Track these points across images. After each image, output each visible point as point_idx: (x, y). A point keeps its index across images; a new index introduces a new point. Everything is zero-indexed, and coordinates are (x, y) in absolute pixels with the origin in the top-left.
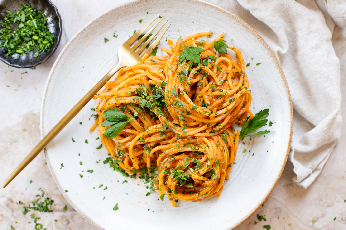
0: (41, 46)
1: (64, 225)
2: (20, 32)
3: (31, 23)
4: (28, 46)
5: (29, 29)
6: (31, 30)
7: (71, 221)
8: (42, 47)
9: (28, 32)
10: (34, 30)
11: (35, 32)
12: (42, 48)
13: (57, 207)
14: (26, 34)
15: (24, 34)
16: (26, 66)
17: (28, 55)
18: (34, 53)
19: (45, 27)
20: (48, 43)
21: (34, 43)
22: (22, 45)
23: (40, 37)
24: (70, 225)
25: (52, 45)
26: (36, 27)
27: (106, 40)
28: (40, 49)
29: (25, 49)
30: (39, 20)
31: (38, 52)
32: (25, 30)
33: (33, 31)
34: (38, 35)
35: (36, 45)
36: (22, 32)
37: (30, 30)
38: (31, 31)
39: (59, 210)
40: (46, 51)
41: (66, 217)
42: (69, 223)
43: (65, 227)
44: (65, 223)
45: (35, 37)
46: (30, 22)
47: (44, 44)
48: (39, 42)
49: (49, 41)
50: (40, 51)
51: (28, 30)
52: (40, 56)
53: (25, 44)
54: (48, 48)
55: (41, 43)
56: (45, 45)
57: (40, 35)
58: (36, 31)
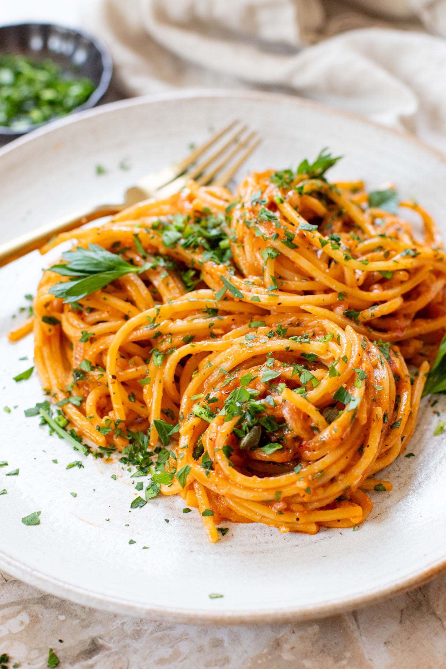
27: (100, 171)
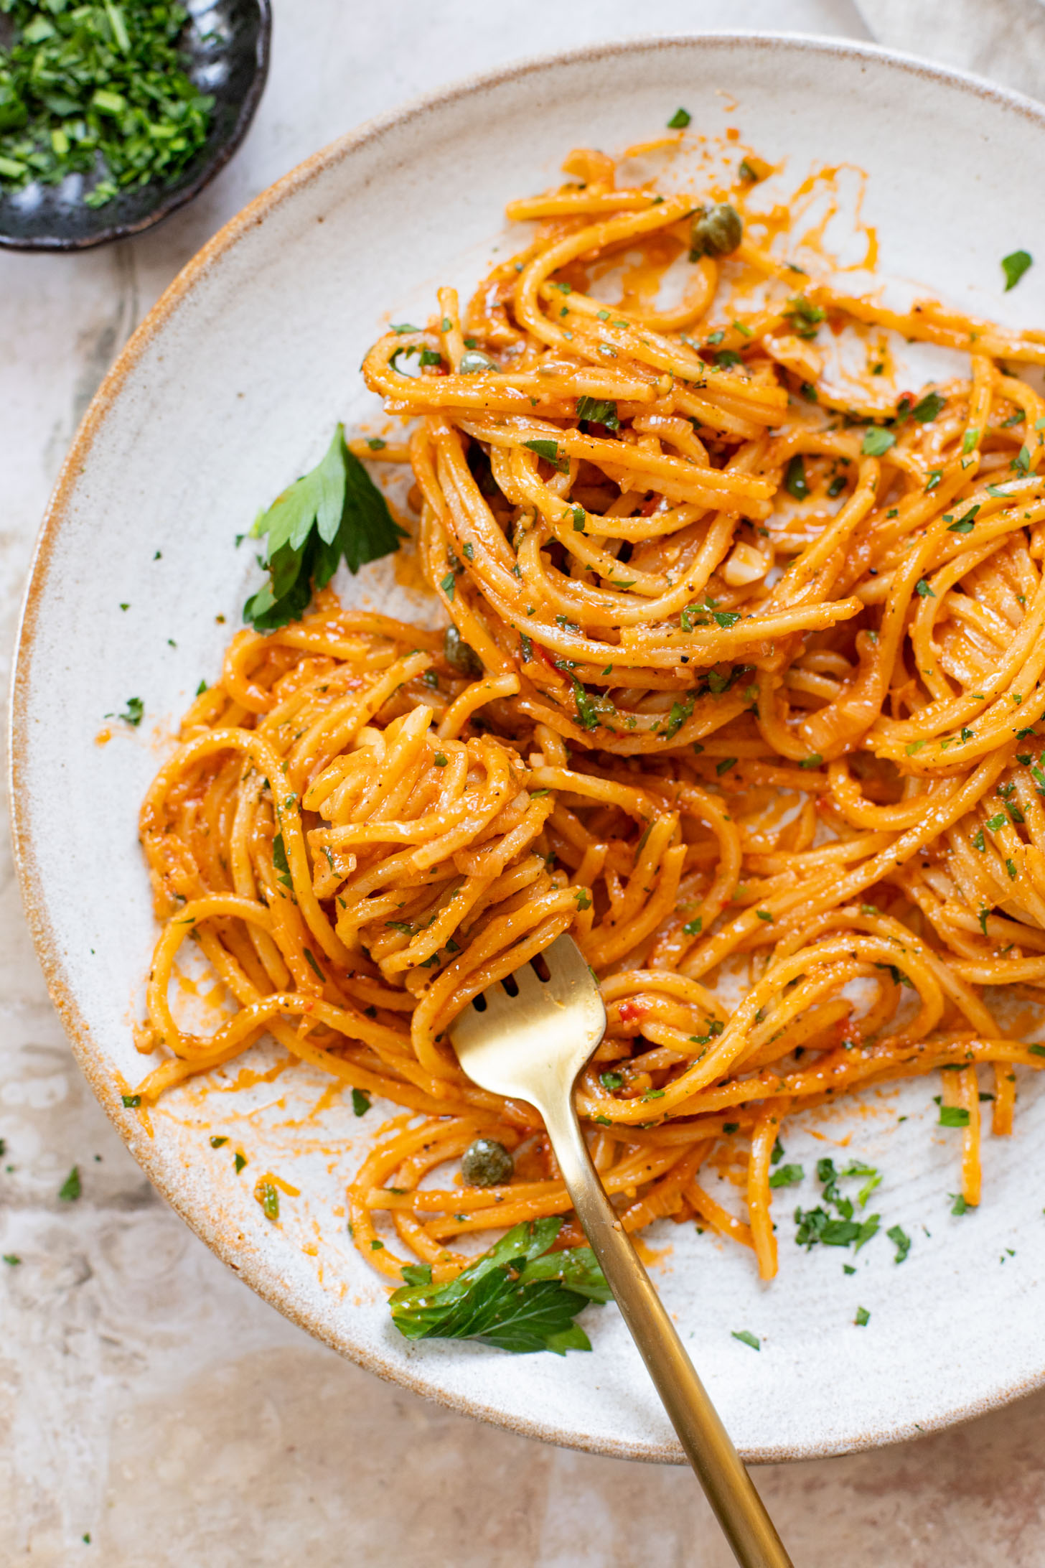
0: (133, 149)
1: (60, 1290)
2: (30, 64)
3: (100, 22)
4: (59, 141)
5: (81, 52)
6: (92, 57)
7: (98, 1265)
8: (140, 155)
9: (74, 70)
10: (109, 60)
11: (109, 71)
12: (139, 163)
13: (23, 1180)
14: (61, 76)
15: (49, 76)
16: (37, 241)
17: (50, 192)
18: (87, 186)
19: (170, 54)
20: (178, 136)
21: (94, 133)
22: (29, 137)
23: (133, 103)
24: (92, 1285)
25: (198, 150)
26: (124, 41)
28: (128, 167)
29: (41, 161)
30: (143, 13)
31: (113, 180)
32: (54, 54)
33: (99, 64)
34: (124, 93)
35: (104, 145)
36: (40, 61)
37: (86, 59)
38: (92, 62)
39: (32, 1201)
40: (157, 181)
41: (72, 1241)
42: (86, 1275)
43: (63, 1298)
44: (67, 1276)
45: (109, 101)
46: (91, 15)
47: (152, 142)
48: (128, 126)
49: (185, 125)
50: (126, 178)
51: (73, 58)
52: (122, 204)
53: (42, 134)
54: (169, 167)
55: (135, 135)
56: (159, 145)
57: (134, 94)
58: (119, 68)
